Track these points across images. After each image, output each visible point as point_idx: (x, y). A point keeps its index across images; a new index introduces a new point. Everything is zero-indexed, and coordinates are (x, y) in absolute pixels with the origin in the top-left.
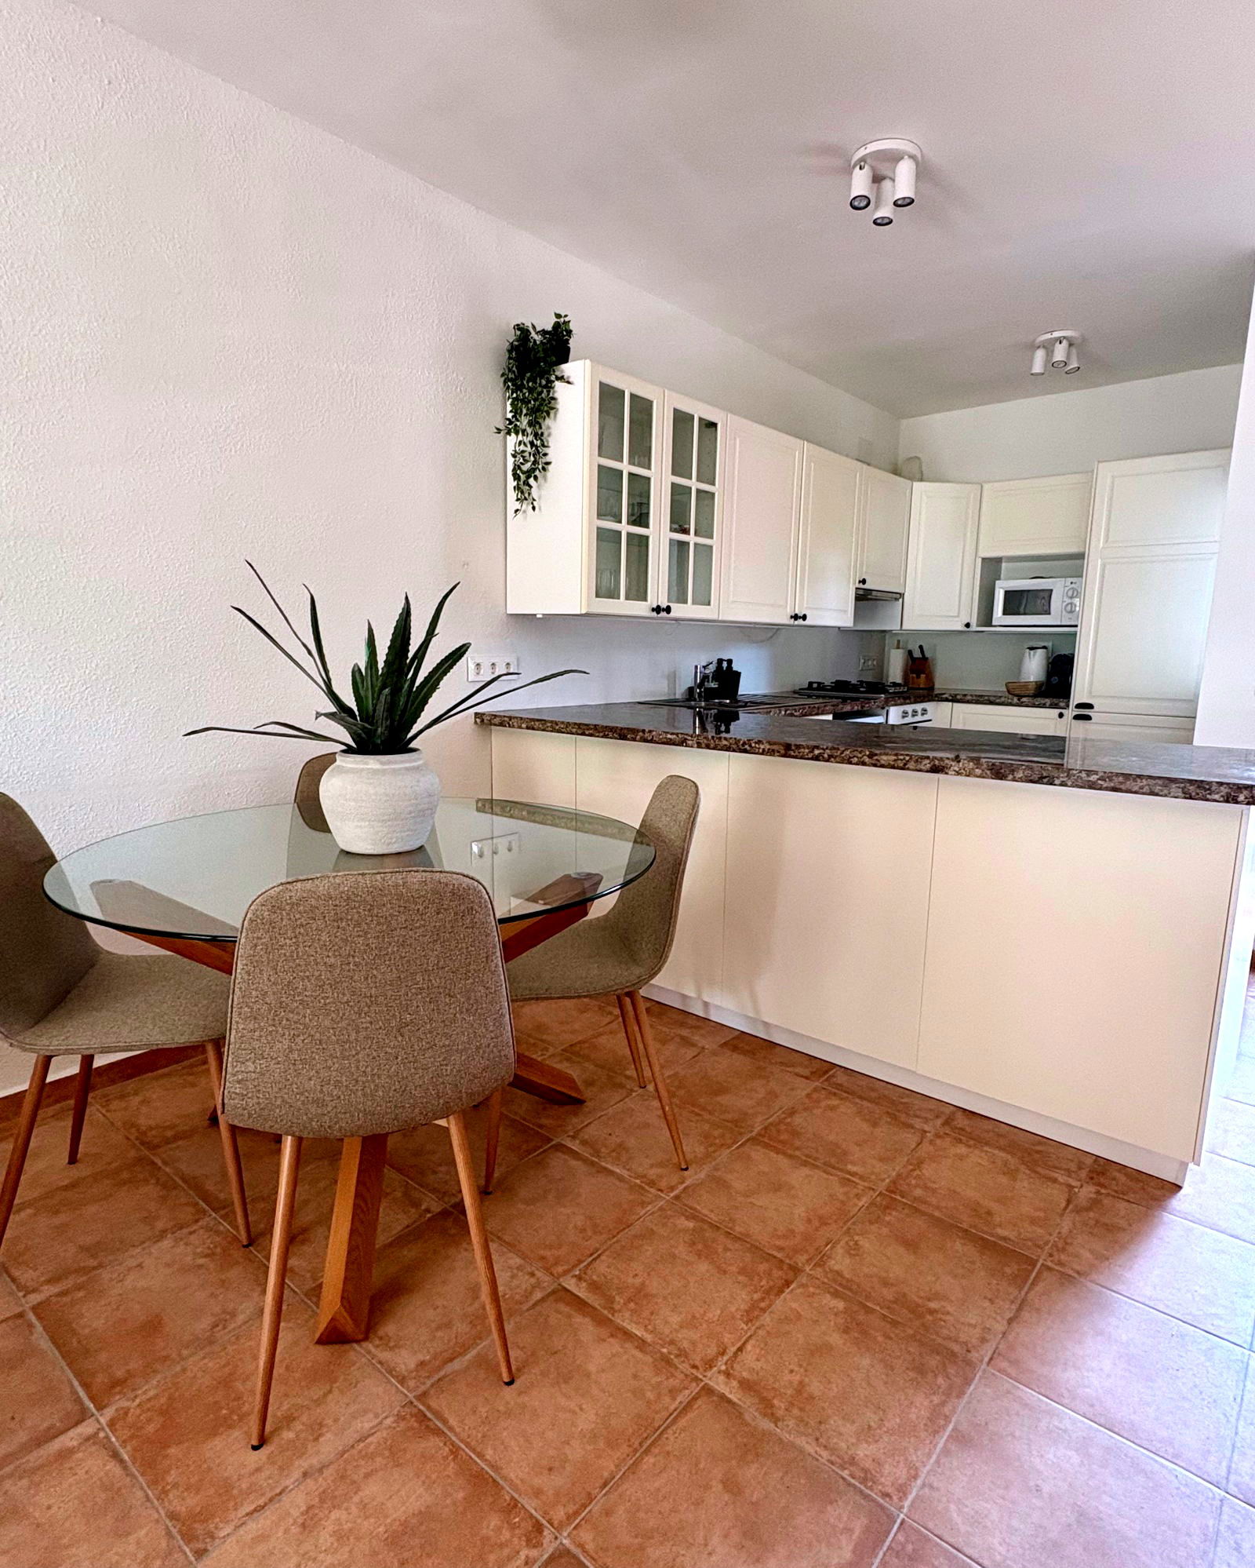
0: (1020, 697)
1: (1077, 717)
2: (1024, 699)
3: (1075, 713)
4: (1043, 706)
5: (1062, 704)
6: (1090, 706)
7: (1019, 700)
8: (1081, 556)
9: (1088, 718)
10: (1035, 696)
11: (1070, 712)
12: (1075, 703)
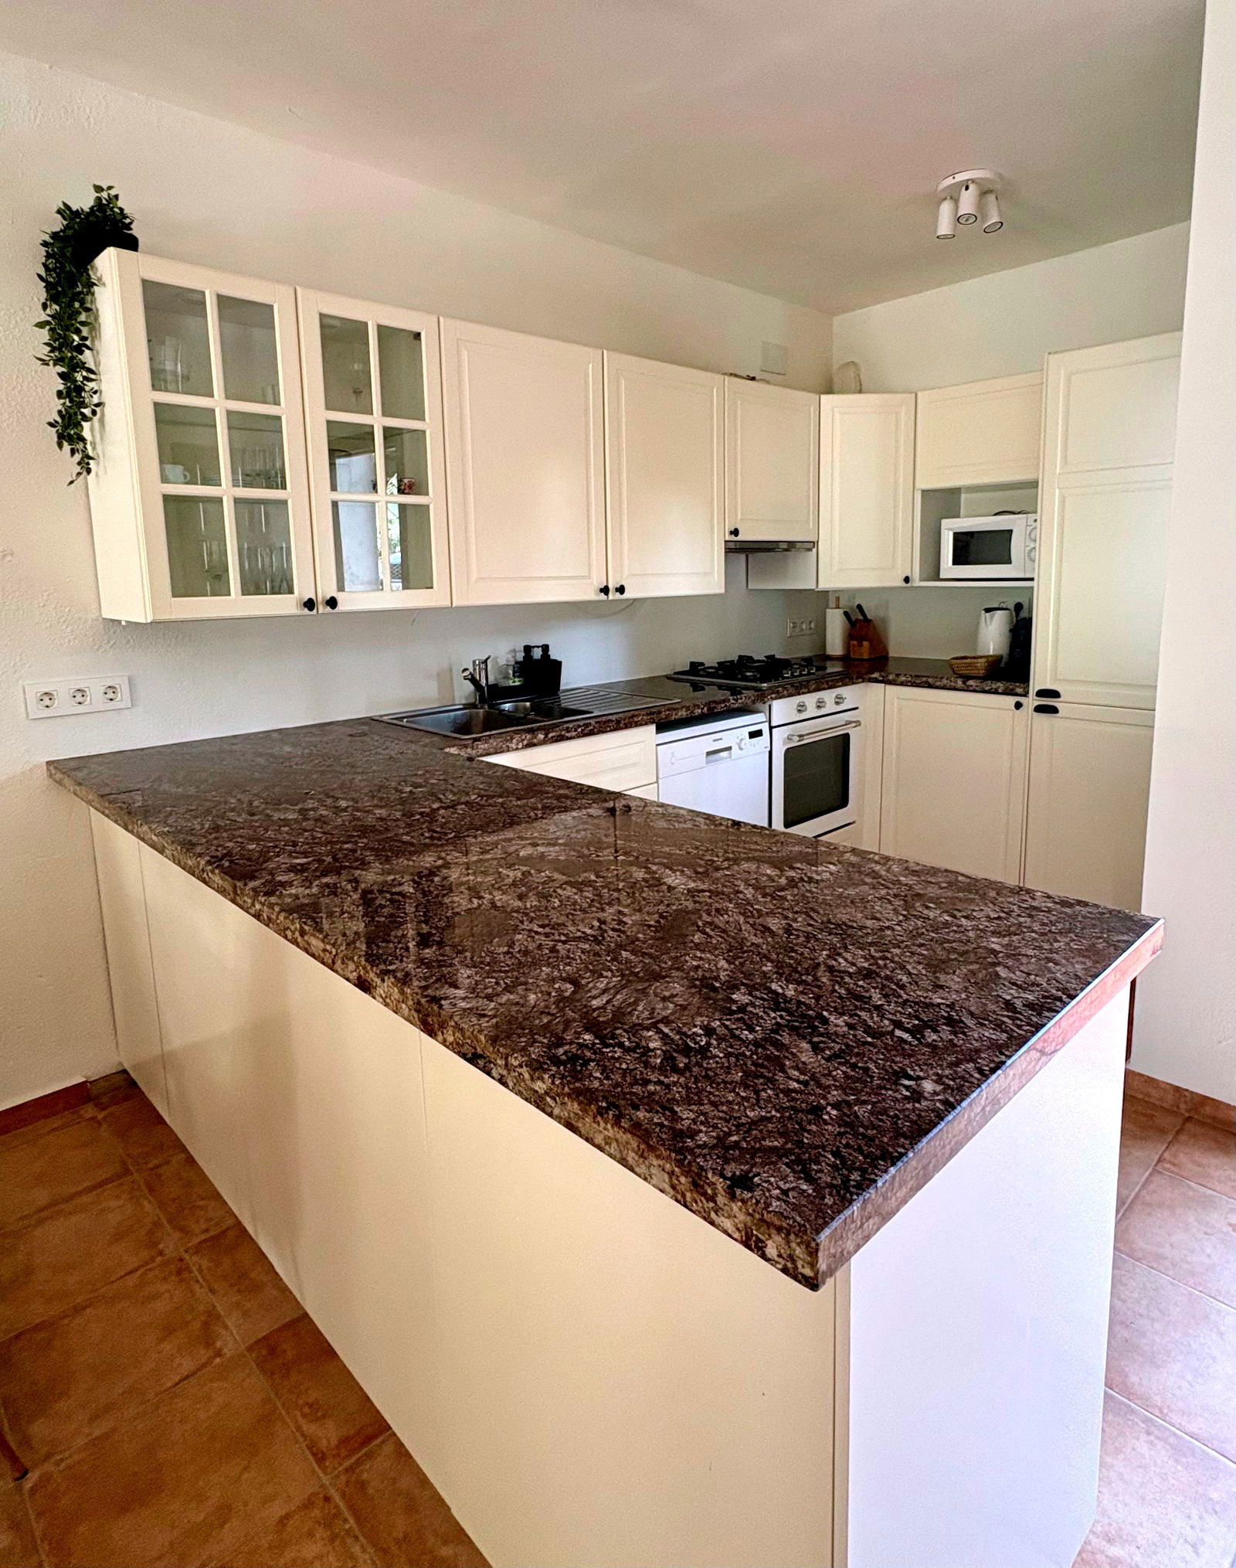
0: (966, 678)
1: (1039, 709)
2: (971, 682)
3: (1037, 703)
4: (996, 692)
5: (1019, 690)
6: (1055, 694)
7: (964, 683)
8: (1034, 484)
9: (1053, 710)
10: (984, 679)
11: (1031, 701)
12: (1037, 688)
